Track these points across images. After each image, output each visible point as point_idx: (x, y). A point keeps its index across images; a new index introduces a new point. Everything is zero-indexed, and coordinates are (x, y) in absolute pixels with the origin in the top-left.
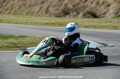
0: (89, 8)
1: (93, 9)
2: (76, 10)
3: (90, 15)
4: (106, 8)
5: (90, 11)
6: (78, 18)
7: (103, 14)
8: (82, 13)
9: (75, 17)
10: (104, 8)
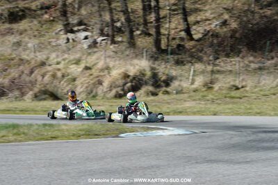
0: (40, 85)
1: (48, 86)
2: (18, 89)
3: (47, 96)
4: (69, 84)
5: (43, 89)
6: (25, 100)
7: (65, 94)
8: (31, 93)
9: (20, 100)
10: (65, 84)
